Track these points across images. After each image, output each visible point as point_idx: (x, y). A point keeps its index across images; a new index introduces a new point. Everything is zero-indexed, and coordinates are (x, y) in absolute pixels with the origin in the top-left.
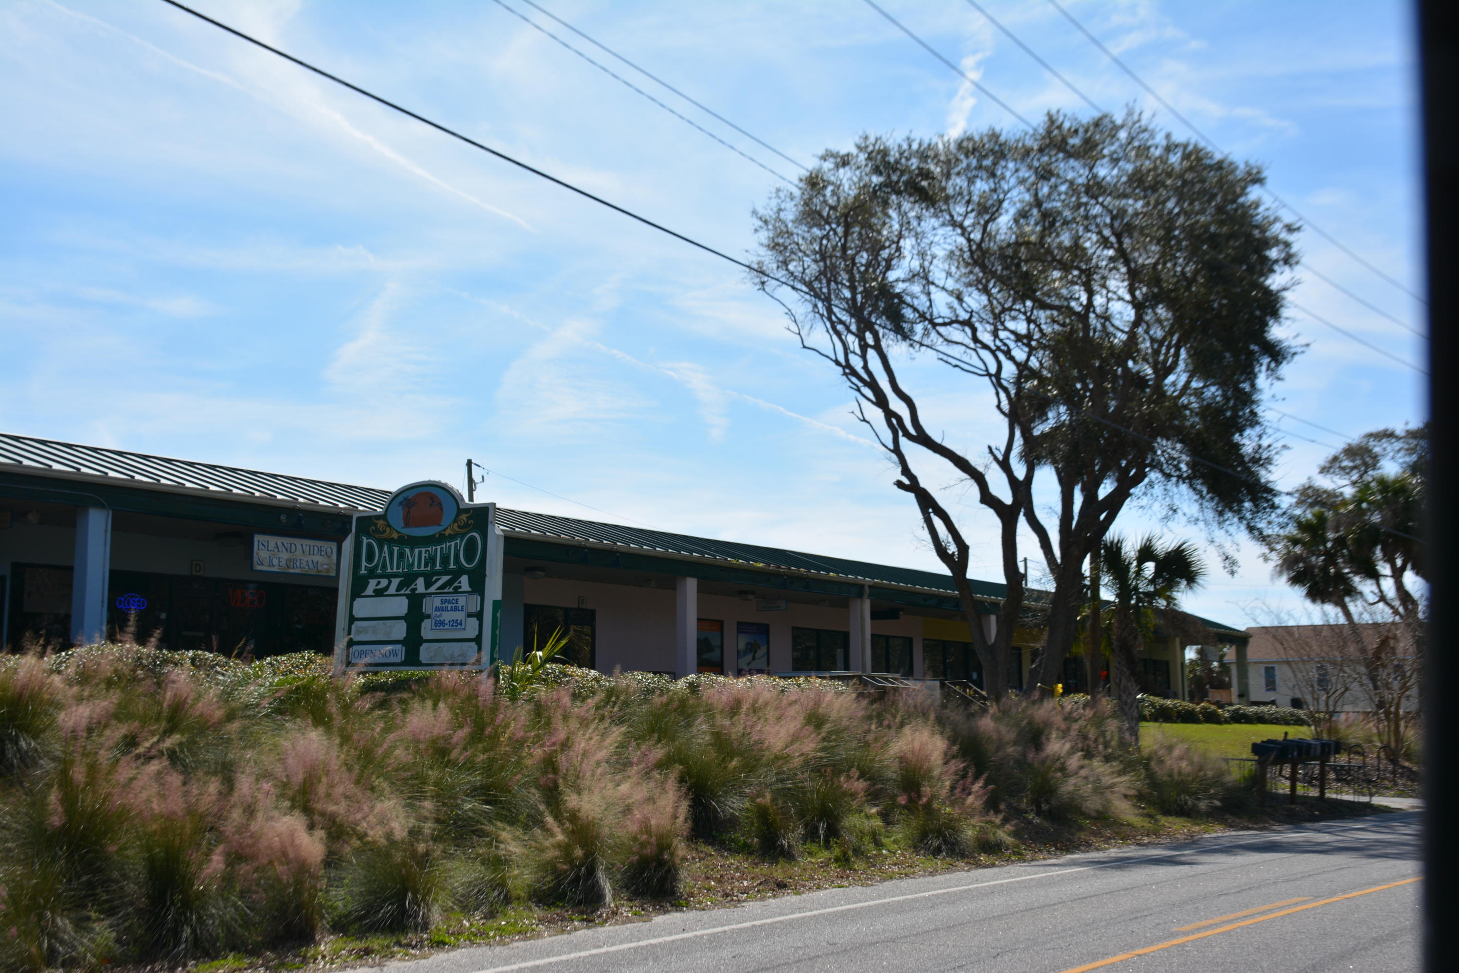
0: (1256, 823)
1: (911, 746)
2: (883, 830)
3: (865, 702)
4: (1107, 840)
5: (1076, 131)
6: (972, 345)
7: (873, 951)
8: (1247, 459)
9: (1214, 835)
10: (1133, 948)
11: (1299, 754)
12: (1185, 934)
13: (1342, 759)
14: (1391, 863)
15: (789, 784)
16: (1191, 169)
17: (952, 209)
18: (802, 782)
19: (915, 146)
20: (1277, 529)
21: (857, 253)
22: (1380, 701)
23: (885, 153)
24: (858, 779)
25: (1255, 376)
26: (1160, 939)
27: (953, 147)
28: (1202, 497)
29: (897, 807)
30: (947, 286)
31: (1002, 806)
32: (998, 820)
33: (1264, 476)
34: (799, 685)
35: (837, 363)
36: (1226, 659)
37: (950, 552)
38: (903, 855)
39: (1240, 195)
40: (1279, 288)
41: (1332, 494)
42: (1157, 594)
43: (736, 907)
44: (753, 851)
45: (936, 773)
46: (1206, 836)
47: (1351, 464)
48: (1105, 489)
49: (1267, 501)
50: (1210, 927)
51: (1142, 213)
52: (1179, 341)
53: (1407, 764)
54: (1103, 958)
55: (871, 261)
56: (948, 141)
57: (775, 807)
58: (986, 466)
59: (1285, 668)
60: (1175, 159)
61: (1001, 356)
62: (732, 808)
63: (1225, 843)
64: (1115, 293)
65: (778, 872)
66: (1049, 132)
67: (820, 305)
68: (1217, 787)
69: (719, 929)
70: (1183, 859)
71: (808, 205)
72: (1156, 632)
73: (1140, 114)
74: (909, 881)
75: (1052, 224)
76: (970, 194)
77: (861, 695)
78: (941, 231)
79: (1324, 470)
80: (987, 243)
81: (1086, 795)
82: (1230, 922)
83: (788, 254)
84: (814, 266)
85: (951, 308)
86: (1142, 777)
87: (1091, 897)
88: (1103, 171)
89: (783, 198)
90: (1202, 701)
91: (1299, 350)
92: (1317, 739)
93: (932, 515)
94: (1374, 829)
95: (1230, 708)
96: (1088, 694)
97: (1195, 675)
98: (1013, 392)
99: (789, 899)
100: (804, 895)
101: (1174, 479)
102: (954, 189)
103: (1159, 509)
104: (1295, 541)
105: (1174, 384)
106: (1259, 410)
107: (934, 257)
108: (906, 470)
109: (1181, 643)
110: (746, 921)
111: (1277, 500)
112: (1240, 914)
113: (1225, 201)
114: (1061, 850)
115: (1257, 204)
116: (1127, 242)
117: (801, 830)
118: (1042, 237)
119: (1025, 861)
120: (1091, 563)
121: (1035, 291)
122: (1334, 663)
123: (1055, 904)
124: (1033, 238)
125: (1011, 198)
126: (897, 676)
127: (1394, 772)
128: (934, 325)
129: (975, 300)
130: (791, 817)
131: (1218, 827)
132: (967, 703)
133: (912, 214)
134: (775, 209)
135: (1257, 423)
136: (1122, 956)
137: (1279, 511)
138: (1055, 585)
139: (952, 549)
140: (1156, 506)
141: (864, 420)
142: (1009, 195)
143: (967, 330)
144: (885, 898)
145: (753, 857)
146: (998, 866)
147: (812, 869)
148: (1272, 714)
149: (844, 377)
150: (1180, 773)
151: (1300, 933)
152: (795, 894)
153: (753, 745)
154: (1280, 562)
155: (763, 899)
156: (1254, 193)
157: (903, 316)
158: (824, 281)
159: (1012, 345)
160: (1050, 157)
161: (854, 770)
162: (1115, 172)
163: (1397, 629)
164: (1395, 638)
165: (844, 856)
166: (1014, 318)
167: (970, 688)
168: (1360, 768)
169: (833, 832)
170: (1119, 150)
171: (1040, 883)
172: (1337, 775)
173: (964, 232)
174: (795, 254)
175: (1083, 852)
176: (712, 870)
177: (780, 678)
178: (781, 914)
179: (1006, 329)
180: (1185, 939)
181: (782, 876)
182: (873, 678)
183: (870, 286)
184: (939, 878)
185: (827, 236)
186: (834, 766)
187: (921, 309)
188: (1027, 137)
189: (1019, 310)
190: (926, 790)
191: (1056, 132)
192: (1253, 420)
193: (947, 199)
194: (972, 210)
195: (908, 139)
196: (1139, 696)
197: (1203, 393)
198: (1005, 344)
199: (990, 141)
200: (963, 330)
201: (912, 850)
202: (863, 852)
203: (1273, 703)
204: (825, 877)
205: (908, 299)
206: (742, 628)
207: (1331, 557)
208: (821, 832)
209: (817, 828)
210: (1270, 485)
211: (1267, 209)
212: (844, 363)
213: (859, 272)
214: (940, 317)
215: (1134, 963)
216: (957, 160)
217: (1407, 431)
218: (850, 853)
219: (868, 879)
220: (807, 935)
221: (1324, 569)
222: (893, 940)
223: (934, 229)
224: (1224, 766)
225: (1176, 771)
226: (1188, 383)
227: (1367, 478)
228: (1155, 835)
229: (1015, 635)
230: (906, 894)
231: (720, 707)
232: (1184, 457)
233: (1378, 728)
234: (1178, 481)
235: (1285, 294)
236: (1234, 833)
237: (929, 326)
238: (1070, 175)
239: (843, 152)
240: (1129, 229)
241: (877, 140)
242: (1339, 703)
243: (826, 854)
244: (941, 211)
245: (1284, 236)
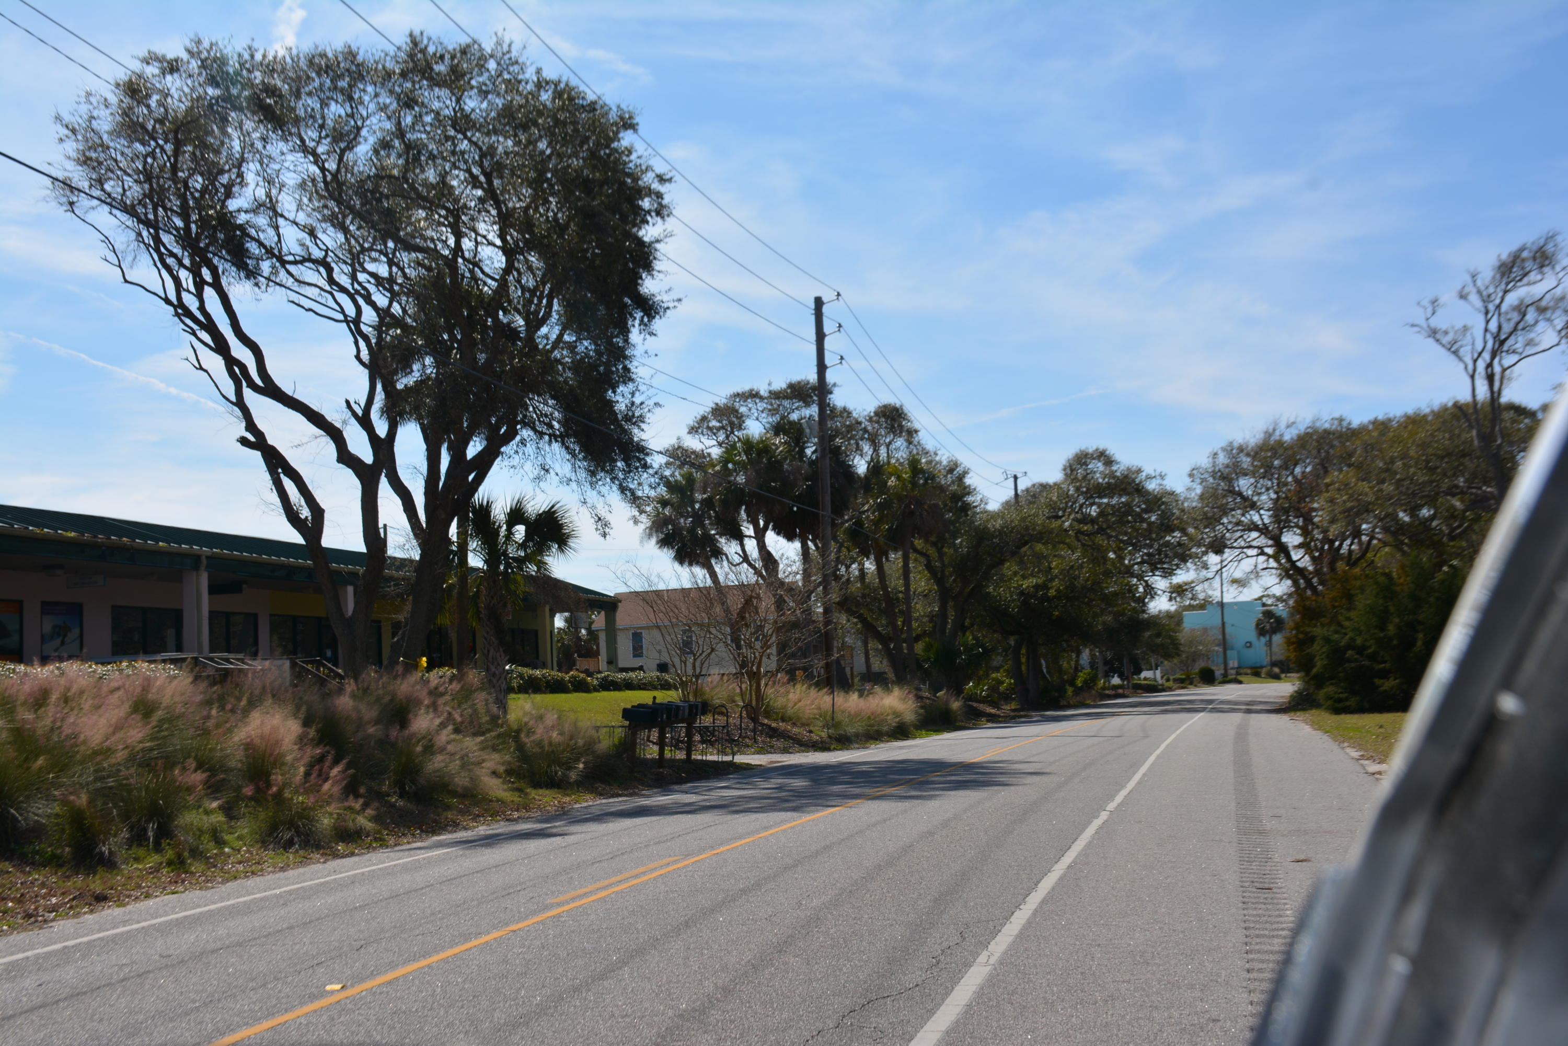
0: (626, 789)
1: (260, 731)
2: (225, 827)
3: (203, 686)
4: (476, 818)
5: (442, 57)
6: (328, 288)
7: (216, 958)
8: (620, 417)
9: (585, 804)
10: (507, 925)
11: (668, 718)
12: (559, 905)
13: (707, 720)
14: (754, 816)
15: (111, 782)
16: (562, 109)
17: (303, 133)
18: (127, 779)
19: (258, 57)
20: (646, 489)
21: (190, 176)
22: (743, 661)
23: (222, 61)
24: (195, 771)
25: (628, 331)
26: (534, 913)
27: (303, 63)
28: (574, 456)
29: (243, 800)
30: (297, 220)
31: (362, 790)
32: (358, 805)
33: (638, 435)
34: (121, 671)
35: (167, 301)
36: (594, 627)
37: (303, 517)
38: (248, 851)
39: (613, 141)
40: (653, 239)
41: (701, 455)
42: (528, 559)
43: (41, 928)
44: (64, 862)
45: (289, 758)
46: (577, 806)
47: (718, 424)
48: (474, 448)
49: (639, 460)
50: (585, 895)
51: (512, 152)
52: (551, 290)
53: (766, 721)
54: (476, 938)
55: (208, 186)
56: (298, 56)
57: (92, 810)
58: (345, 422)
59: (656, 633)
60: (545, 97)
61: (361, 301)
62: (37, 815)
63: (596, 811)
64: (484, 237)
65: (96, 884)
66: (411, 56)
67: (145, 234)
68: (588, 755)
69: (20, 956)
70: (554, 831)
71: (128, 116)
72: (525, 600)
73: (510, 46)
74: (258, 879)
75: (417, 159)
76: (323, 117)
77: (197, 678)
78: (290, 157)
79: (693, 430)
80: (343, 174)
81: (453, 772)
82: (605, 888)
83: (103, 172)
84: (136, 188)
85: (302, 245)
86: (512, 750)
87: (461, 877)
88: (471, 103)
89: (95, 104)
90: (571, 670)
91: (671, 305)
92: (685, 701)
93: (282, 476)
94: (737, 786)
95: (599, 676)
96: (453, 668)
97: (563, 644)
98: (373, 341)
99: (111, 912)
100: (128, 907)
101: (547, 438)
102: (306, 111)
103: (531, 469)
104: (664, 503)
105: (546, 337)
106: (632, 366)
107: (282, 186)
108: (251, 426)
109: (551, 610)
110: (55, 943)
111: (649, 460)
112: (614, 879)
113: (598, 144)
114: (427, 832)
115: (630, 152)
116: (496, 182)
117: (125, 834)
118: (406, 170)
119: (387, 847)
120: (458, 528)
121: (398, 230)
122: (701, 625)
123: (422, 889)
124: (395, 172)
125: (370, 126)
126: (240, 656)
127: (754, 731)
128: (283, 263)
129: (331, 238)
130: (113, 819)
131: (588, 796)
132: (322, 682)
133: (255, 135)
134: (86, 117)
135: (631, 380)
136: (495, 934)
137: (651, 471)
138: (420, 552)
139: (305, 513)
140: (528, 466)
141: (201, 368)
142: (368, 122)
143: (322, 269)
144: (228, 900)
145: (64, 869)
146: (358, 855)
147: (138, 877)
148: (641, 680)
149: (176, 318)
150: (550, 744)
151: (672, 892)
152: (118, 906)
153: (65, 740)
154: (649, 524)
155: (77, 915)
156: (627, 139)
157: (247, 250)
158: (150, 207)
159: (372, 289)
160: (414, 82)
161: (191, 760)
162: (484, 105)
163: (760, 589)
164: (758, 597)
165: (179, 858)
166: (375, 260)
167: (324, 666)
168: (724, 727)
169: (165, 832)
170: (488, 82)
171: (405, 868)
172: (702, 737)
173: (317, 160)
174: (112, 172)
175: (450, 832)
176: (10, 889)
177: (97, 664)
178: (99, 931)
179: (365, 270)
180: (560, 910)
181: (101, 888)
182: (212, 659)
183: (207, 214)
184: (291, 873)
185: (152, 154)
186: (167, 757)
187: (267, 243)
188: (388, 58)
189: (381, 252)
190: (277, 778)
191: (419, 56)
192: (627, 376)
193: (297, 121)
194: (327, 136)
195: (250, 48)
196: (507, 667)
197: (576, 347)
198: (365, 288)
199: (346, 59)
200: (318, 271)
201: (259, 845)
202: (202, 852)
203: (641, 668)
204: (155, 883)
205: (253, 232)
206: (47, 608)
207: (698, 519)
208: (150, 834)
209: (145, 830)
210: (643, 443)
211: (639, 157)
212: (176, 303)
213: (194, 198)
214: (290, 254)
215: (509, 939)
216: (308, 77)
217: (770, 392)
218: (186, 854)
219: (208, 881)
220: (134, 951)
221: (692, 531)
222: (240, 944)
223: (283, 154)
224: (594, 733)
225: (546, 742)
226: (560, 336)
227: (733, 438)
228: (526, 809)
229: (376, 606)
230: (253, 894)
231: (22, 698)
232: (556, 414)
233: (741, 688)
234: (550, 441)
235: (658, 246)
236: (604, 801)
237: (278, 264)
238: (436, 105)
239: (171, 56)
240: (499, 167)
241: (212, 45)
242: (706, 665)
243: (157, 858)
244: (291, 134)
245: (656, 186)
